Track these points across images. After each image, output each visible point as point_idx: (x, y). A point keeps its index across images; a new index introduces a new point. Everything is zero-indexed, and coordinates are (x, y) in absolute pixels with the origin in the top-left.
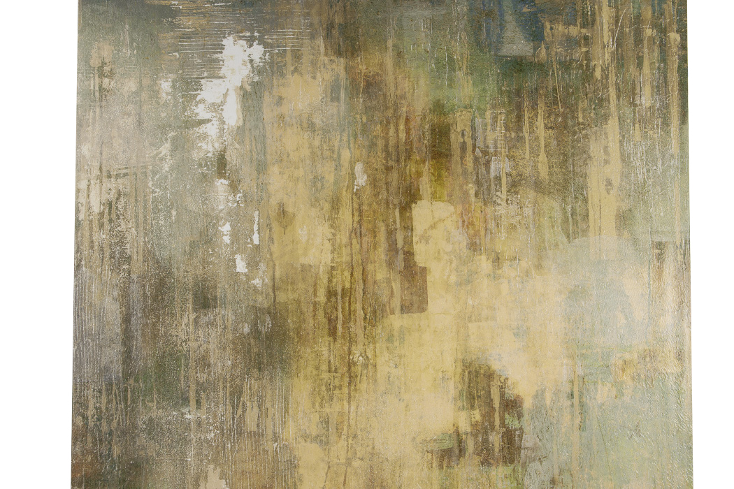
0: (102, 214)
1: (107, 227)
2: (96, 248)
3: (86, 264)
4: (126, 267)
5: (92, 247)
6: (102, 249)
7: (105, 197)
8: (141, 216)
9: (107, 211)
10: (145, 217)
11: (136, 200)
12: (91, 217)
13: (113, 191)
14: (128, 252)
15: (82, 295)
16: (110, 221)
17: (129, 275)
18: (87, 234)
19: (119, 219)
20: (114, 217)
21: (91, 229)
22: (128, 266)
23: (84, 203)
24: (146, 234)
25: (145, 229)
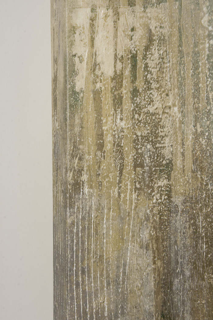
0: (118, 78)
1: (128, 106)
2: (108, 147)
3: (90, 180)
4: (163, 183)
5: (101, 147)
6: (119, 148)
7: (124, 44)
8: (189, 82)
9: (127, 73)
10: (196, 85)
11: (180, 51)
12: (98, 85)
13: (140, 33)
14: (166, 152)
15: (83, 243)
16: (135, 92)
17: (169, 197)
18: (91, 118)
19: (149, 88)
20: (140, 84)
21: (98, 110)
22: (166, 182)
23: (86, 58)
24: (196, 118)
25: (197, 109)
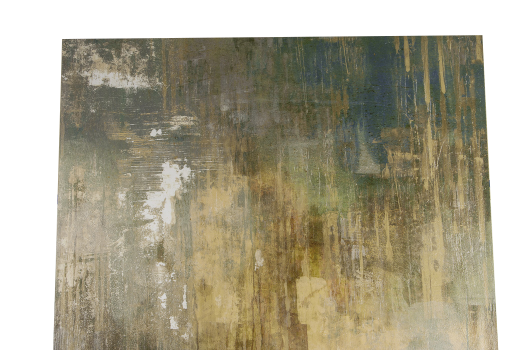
0: (74, 288)
1: (78, 297)
2: (70, 312)
3: (62, 324)
4: (91, 326)
5: (67, 312)
6: (74, 312)
7: (77, 276)
8: (103, 289)
9: (78, 286)
10: (106, 289)
11: (99, 278)
12: (67, 290)
13: (83, 271)
14: (93, 314)
15: (59, 347)
16: (81, 293)
17: (94, 331)
18: (64, 302)
19: (87, 291)
20: (83, 289)
21: (67, 299)
22: (92, 326)
23: (62, 280)
24: (106, 302)
25: (106, 299)
